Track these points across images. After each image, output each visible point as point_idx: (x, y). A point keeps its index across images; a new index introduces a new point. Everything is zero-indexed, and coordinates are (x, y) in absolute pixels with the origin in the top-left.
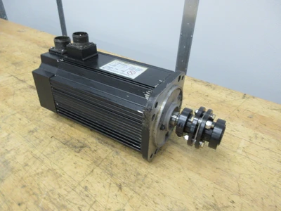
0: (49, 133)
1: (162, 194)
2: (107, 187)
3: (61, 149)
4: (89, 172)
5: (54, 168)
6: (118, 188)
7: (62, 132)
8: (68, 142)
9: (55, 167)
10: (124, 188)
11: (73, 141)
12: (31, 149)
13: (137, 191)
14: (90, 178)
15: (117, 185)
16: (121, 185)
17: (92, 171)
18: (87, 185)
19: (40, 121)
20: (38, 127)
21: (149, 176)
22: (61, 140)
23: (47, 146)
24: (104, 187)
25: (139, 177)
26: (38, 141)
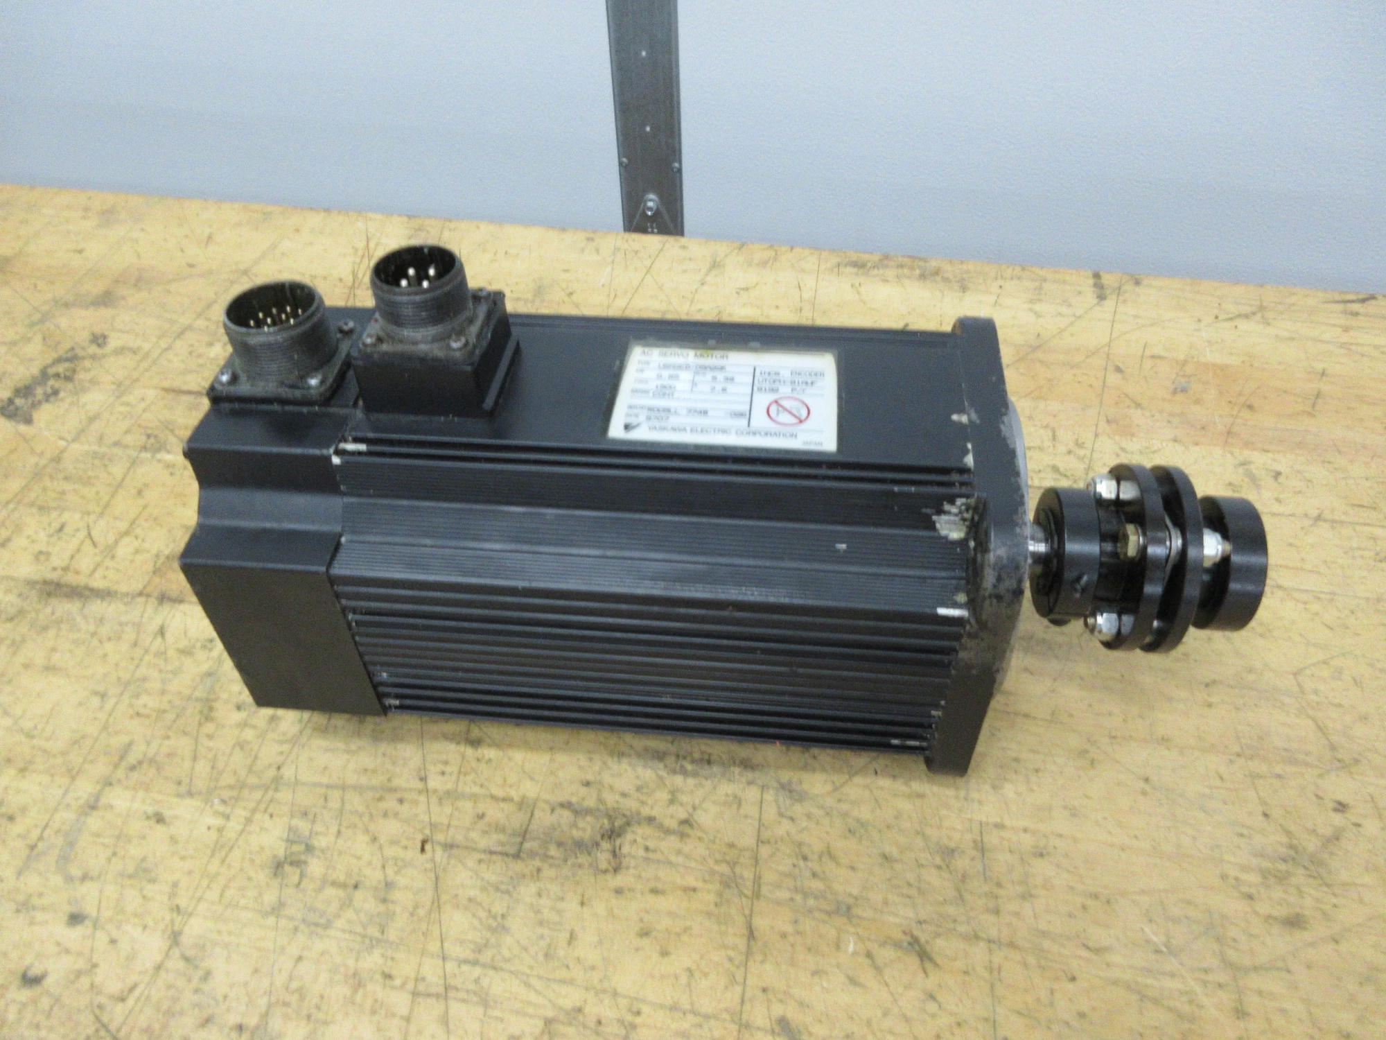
0: (390, 828)
1: (1095, 896)
2: (867, 977)
3: (527, 891)
4: (742, 943)
5: (568, 1004)
6: (913, 961)
7: (451, 796)
8: (524, 834)
9: (570, 998)
10: (940, 946)
11: (543, 819)
12: (373, 961)
13: (993, 933)
14: (765, 972)
15: (897, 945)
16: (915, 941)
17: (751, 934)
18: (778, 1010)
19: (277, 781)
20: (303, 826)
21: (992, 839)
22: (483, 843)
23: (437, 904)
24: (853, 981)
25: (961, 863)
26: (366, 902)
